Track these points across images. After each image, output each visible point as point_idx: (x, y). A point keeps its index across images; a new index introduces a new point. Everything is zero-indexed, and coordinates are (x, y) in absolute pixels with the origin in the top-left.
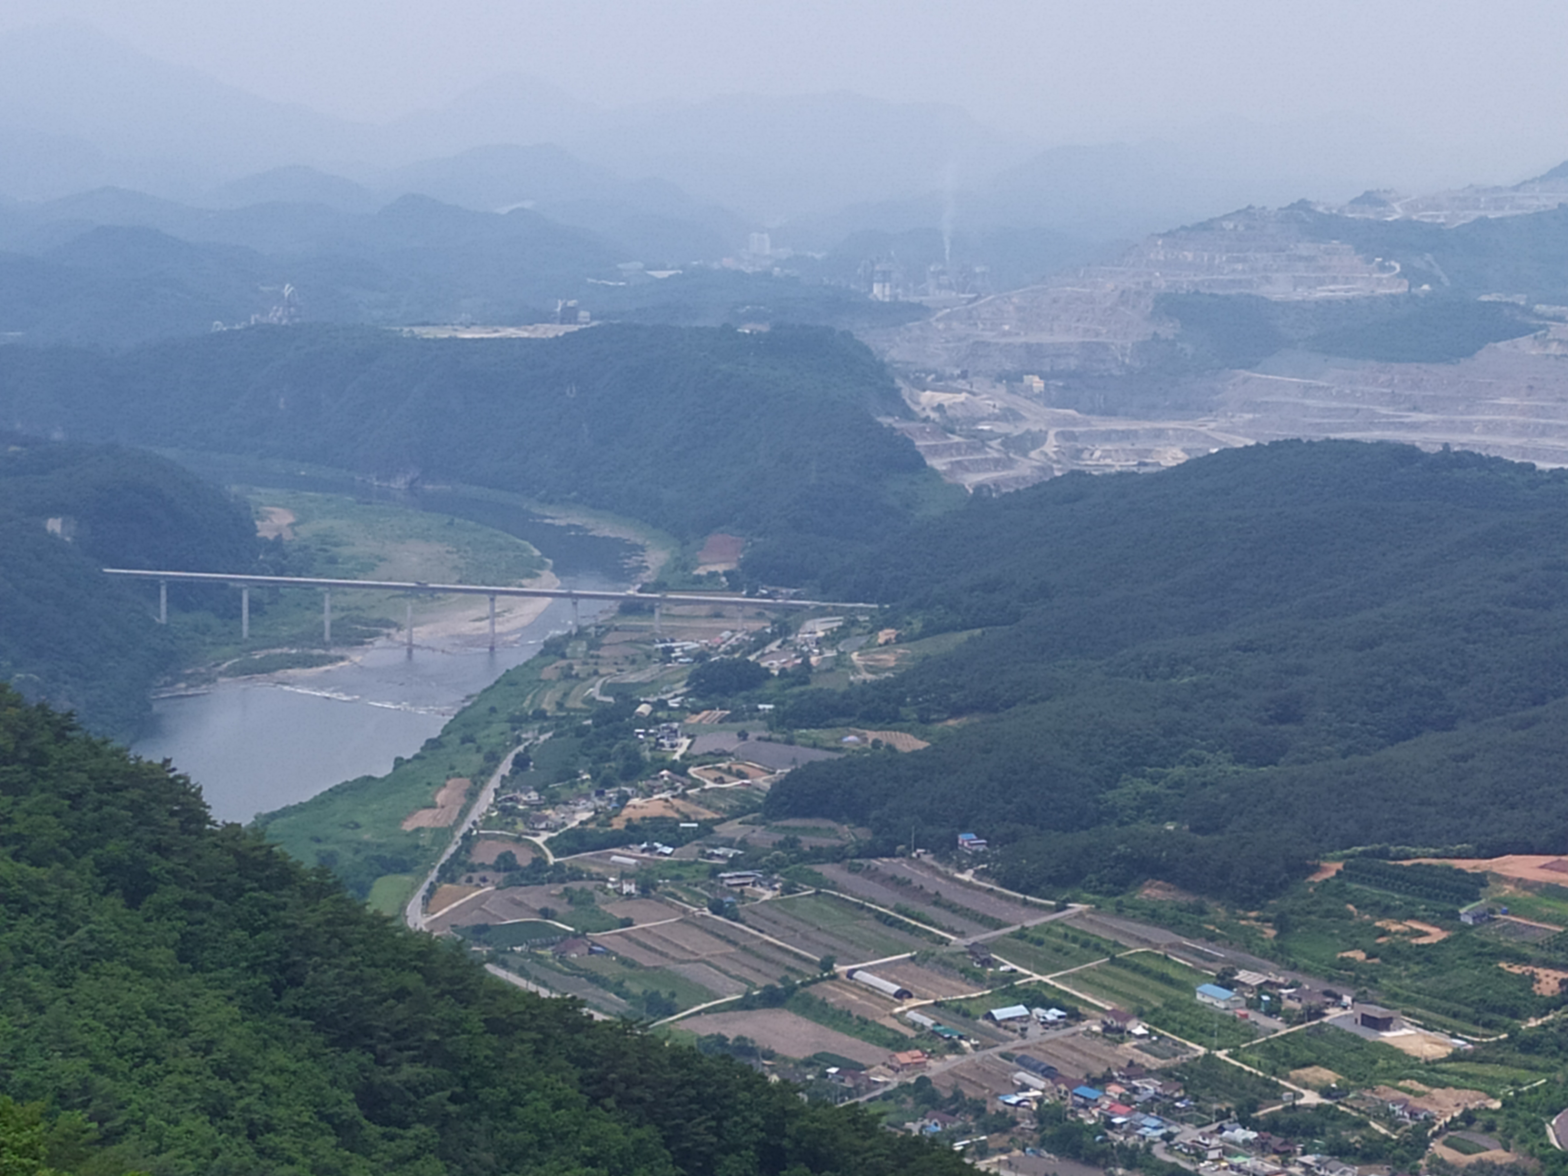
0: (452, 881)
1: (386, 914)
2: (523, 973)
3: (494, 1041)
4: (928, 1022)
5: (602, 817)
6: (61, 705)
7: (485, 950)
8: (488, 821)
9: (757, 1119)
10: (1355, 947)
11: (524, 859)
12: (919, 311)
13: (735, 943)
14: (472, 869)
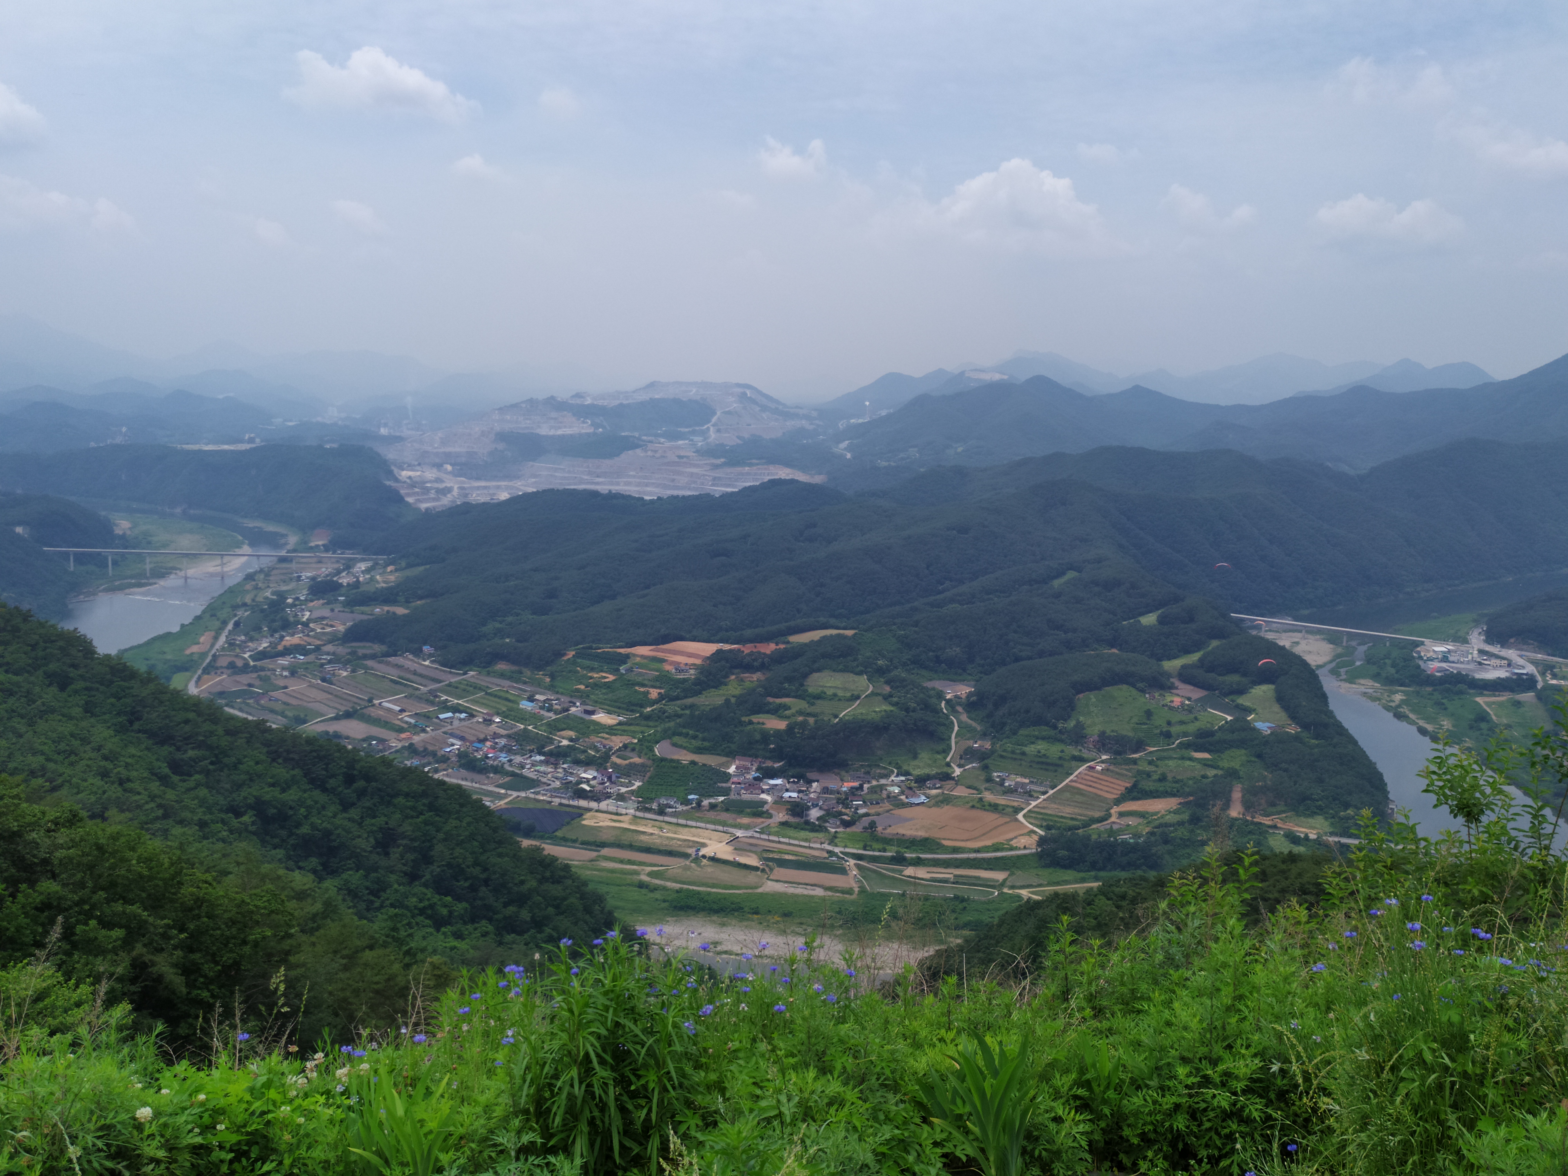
0: (208, 673)
1: (179, 688)
2: (241, 710)
3: (229, 738)
4: (412, 721)
5: (273, 645)
6: (25, 607)
7: (223, 702)
8: (223, 649)
9: (343, 763)
10: (581, 683)
11: (240, 663)
12: (400, 439)
13: (331, 694)
14: (217, 668)
